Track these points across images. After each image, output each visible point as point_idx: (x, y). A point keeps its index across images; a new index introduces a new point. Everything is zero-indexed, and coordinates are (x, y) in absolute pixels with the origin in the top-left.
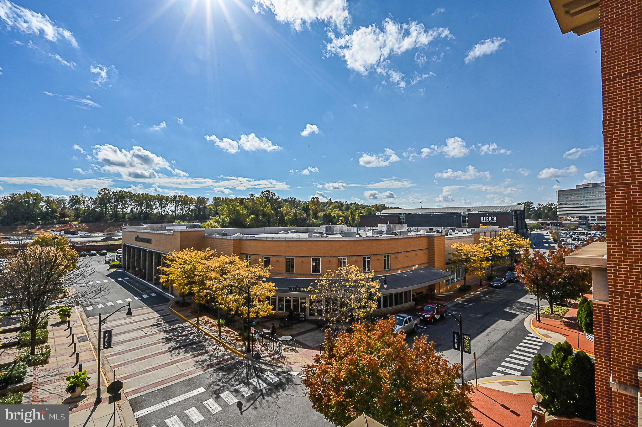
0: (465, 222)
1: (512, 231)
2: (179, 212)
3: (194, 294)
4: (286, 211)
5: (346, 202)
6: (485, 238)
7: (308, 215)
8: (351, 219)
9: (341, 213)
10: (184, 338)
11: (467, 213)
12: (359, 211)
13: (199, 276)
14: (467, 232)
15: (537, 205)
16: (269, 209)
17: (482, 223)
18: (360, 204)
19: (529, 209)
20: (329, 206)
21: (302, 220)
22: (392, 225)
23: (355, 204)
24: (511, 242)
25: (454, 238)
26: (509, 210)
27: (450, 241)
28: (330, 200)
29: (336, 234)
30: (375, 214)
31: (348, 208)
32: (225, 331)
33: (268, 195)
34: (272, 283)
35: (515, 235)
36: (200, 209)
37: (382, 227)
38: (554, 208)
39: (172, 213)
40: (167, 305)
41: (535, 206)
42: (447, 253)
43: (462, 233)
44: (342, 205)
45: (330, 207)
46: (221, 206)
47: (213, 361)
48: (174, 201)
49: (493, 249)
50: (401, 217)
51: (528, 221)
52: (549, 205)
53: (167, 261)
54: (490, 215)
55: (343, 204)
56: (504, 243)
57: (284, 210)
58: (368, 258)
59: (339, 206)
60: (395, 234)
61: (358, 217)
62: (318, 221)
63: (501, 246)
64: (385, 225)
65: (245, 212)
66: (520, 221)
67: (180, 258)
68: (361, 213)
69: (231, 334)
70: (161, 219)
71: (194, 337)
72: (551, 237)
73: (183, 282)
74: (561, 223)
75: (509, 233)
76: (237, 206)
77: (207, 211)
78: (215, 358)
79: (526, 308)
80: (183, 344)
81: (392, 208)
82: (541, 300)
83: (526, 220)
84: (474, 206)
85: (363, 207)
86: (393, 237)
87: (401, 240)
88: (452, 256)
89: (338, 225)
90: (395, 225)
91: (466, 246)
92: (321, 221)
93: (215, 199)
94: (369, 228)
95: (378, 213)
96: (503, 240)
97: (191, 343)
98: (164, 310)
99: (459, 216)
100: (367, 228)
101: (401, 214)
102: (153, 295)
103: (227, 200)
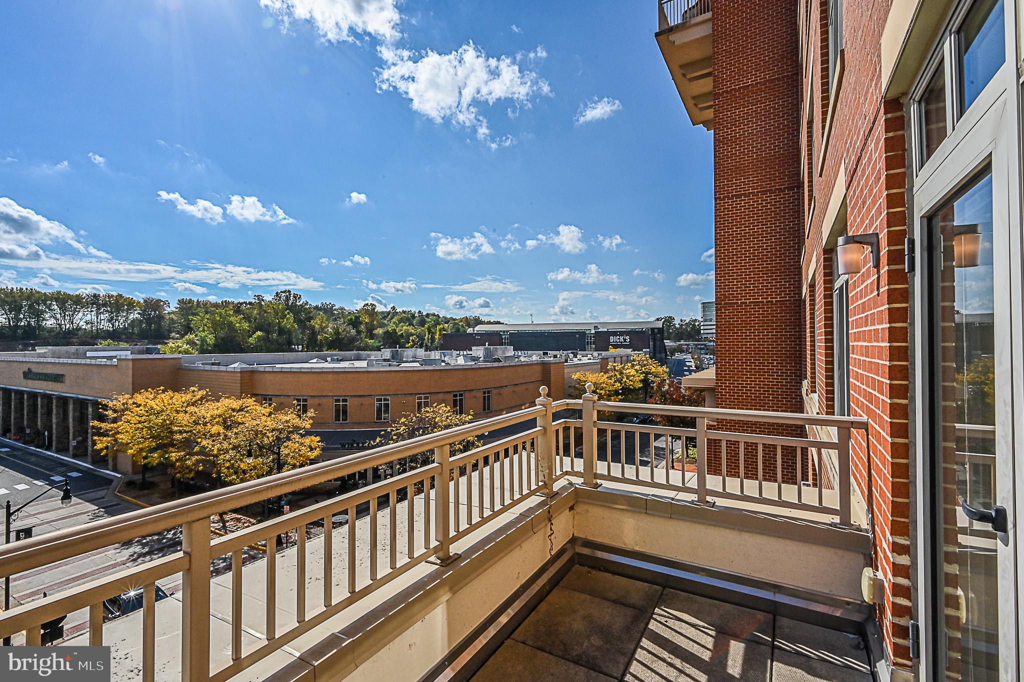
0: (591, 344)
1: (647, 356)
2: (106, 325)
3: (173, 465)
4: (321, 325)
5: (420, 311)
6: (614, 364)
7: (359, 332)
8: (428, 339)
9: (411, 330)
10: (156, 537)
11: (593, 331)
12: (441, 326)
13: (181, 432)
14: (592, 358)
15: (679, 322)
16: (289, 321)
17: (611, 345)
18: (441, 316)
19: (670, 326)
20: (392, 318)
21: (349, 340)
22: (492, 347)
23: (434, 315)
24: (645, 369)
25: (576, 365)
26: (644, 327)
27: (570, 370)
28: (394, 308)
29: (407, 362)
30: (465, 331)
31: (422, 323)
32: (232, 519)
33: (288, 298)
34: (315, 436)
35: (650, 361)
36: (149, 321)
37: (478, 351)
38: (698, 325)
39: (89, 326)
40: (108, 489)
41: (677, 322)
42: (566, 387)
43: (587, 358)
44: (413, 317)
45: (394, 320)
46: (198, 315)
47: (219, 565)
48: (93, 304)
49: (624, 380)
50: (504, 337)
51: (668, 343)
52: (692, 321)
53: (110, 413)
54: (622, 334)
55: (414, 315)
56: (637, 371)
57: (316, 323)
58: (461, 395)
59: (408, 318)
60: (498, 360)
61: (439, 335)
62: (374, 342)
63: (634, 376)
64: (482, 348)
65: (246, 325)
66: (658, 343)
67: (139, 406)
68: (444, 329)
69: (244, 523)
70: (64, 338)
71: (174, 534)
72: (693, 364)
73: (148, 447)
74: (705, 345)
75: (643, 359)
76: (229, 316)
77: (165, 324)
78: (221, 561)
79: (660, 454)
80: (156, 547)
81: (489, 323)
82: (675, 441)
83: (665, 341)
84: (601, 321)
85: (447, 321)
86: (496, 364)
87: (507, 369)
88: (572, 390)
89: (408, 348)
90: (496, 349)
91: (591, 376)
92: (380, 342)
93: (181, 302)
94: (458, 352)
95: (470, 330)
96: (636, 368)
97: (172, 544)
98: (103, 498)
99: (583, 334)
100: (455, 353)
101: (504, 332)
102: (75, 474)
103: (206, 304)
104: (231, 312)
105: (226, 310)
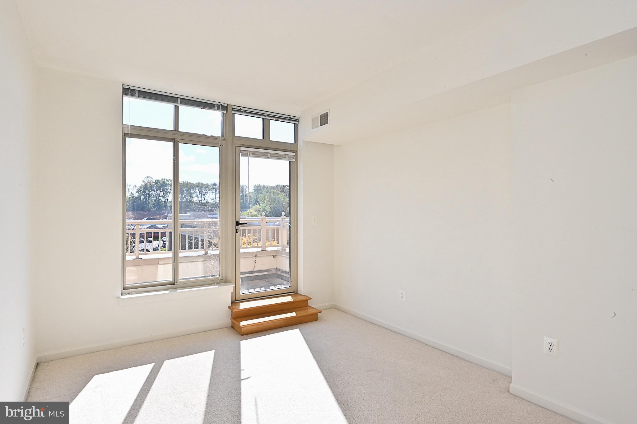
39: (212, 201)
46: (262, 194)
48: (213, 188)
70: (201, 207)
77: (247, 199)
103: (268, 187)
104: (279, 192)
105: (277, 190)
